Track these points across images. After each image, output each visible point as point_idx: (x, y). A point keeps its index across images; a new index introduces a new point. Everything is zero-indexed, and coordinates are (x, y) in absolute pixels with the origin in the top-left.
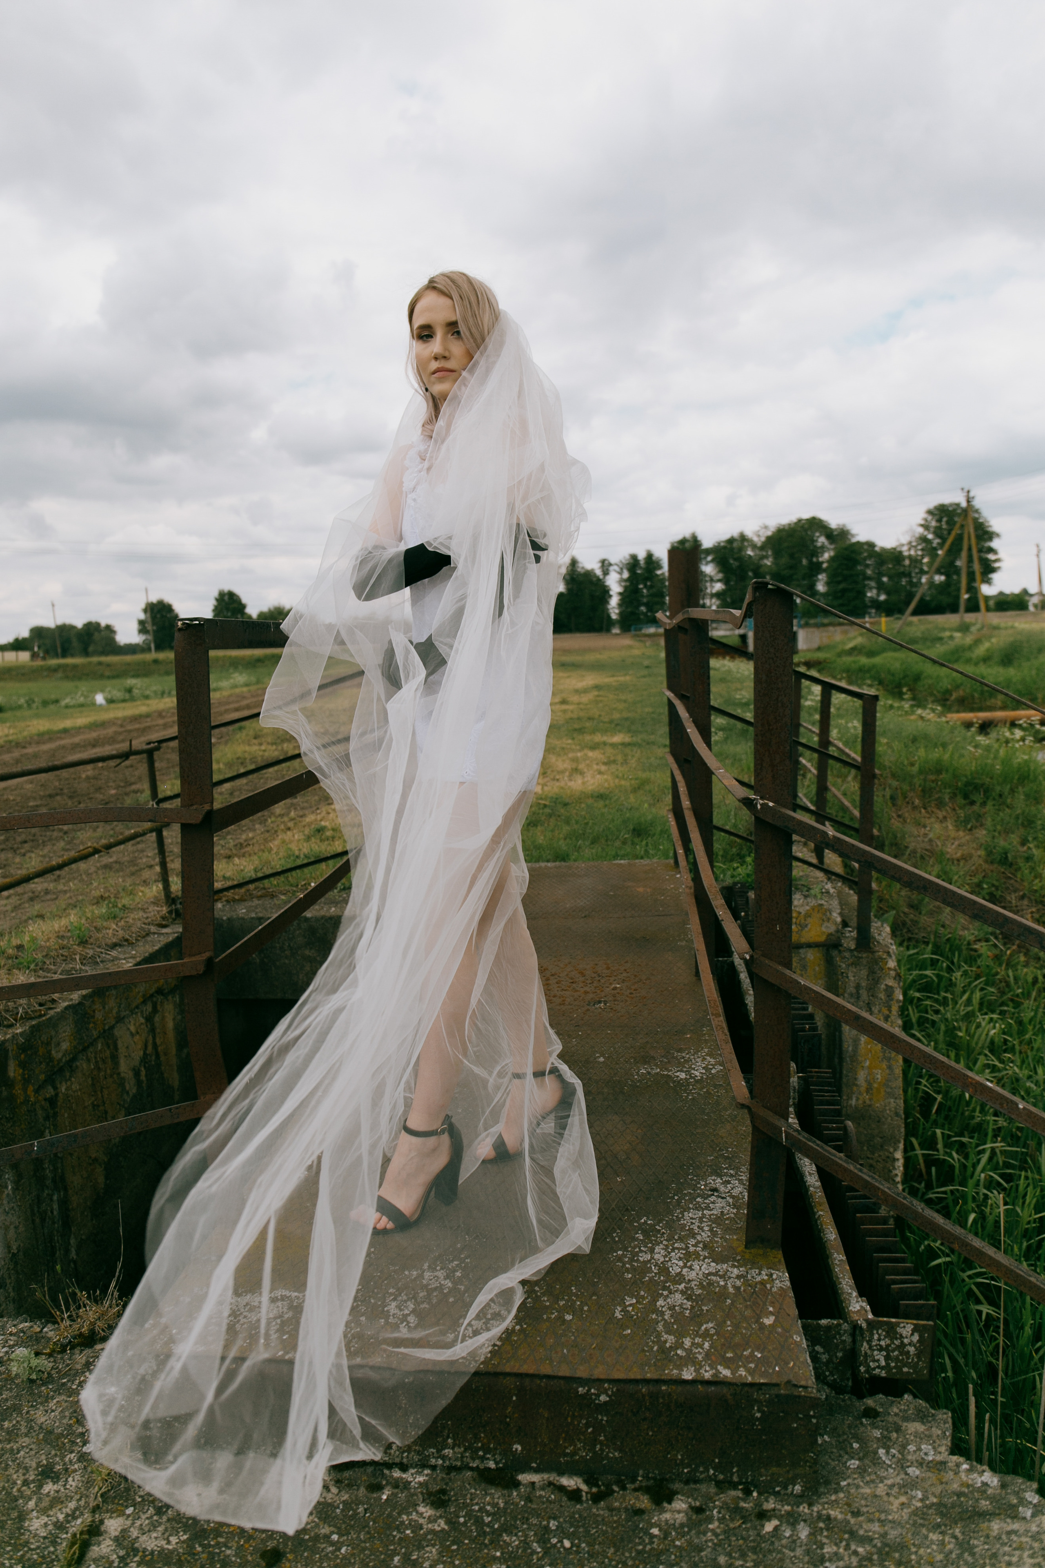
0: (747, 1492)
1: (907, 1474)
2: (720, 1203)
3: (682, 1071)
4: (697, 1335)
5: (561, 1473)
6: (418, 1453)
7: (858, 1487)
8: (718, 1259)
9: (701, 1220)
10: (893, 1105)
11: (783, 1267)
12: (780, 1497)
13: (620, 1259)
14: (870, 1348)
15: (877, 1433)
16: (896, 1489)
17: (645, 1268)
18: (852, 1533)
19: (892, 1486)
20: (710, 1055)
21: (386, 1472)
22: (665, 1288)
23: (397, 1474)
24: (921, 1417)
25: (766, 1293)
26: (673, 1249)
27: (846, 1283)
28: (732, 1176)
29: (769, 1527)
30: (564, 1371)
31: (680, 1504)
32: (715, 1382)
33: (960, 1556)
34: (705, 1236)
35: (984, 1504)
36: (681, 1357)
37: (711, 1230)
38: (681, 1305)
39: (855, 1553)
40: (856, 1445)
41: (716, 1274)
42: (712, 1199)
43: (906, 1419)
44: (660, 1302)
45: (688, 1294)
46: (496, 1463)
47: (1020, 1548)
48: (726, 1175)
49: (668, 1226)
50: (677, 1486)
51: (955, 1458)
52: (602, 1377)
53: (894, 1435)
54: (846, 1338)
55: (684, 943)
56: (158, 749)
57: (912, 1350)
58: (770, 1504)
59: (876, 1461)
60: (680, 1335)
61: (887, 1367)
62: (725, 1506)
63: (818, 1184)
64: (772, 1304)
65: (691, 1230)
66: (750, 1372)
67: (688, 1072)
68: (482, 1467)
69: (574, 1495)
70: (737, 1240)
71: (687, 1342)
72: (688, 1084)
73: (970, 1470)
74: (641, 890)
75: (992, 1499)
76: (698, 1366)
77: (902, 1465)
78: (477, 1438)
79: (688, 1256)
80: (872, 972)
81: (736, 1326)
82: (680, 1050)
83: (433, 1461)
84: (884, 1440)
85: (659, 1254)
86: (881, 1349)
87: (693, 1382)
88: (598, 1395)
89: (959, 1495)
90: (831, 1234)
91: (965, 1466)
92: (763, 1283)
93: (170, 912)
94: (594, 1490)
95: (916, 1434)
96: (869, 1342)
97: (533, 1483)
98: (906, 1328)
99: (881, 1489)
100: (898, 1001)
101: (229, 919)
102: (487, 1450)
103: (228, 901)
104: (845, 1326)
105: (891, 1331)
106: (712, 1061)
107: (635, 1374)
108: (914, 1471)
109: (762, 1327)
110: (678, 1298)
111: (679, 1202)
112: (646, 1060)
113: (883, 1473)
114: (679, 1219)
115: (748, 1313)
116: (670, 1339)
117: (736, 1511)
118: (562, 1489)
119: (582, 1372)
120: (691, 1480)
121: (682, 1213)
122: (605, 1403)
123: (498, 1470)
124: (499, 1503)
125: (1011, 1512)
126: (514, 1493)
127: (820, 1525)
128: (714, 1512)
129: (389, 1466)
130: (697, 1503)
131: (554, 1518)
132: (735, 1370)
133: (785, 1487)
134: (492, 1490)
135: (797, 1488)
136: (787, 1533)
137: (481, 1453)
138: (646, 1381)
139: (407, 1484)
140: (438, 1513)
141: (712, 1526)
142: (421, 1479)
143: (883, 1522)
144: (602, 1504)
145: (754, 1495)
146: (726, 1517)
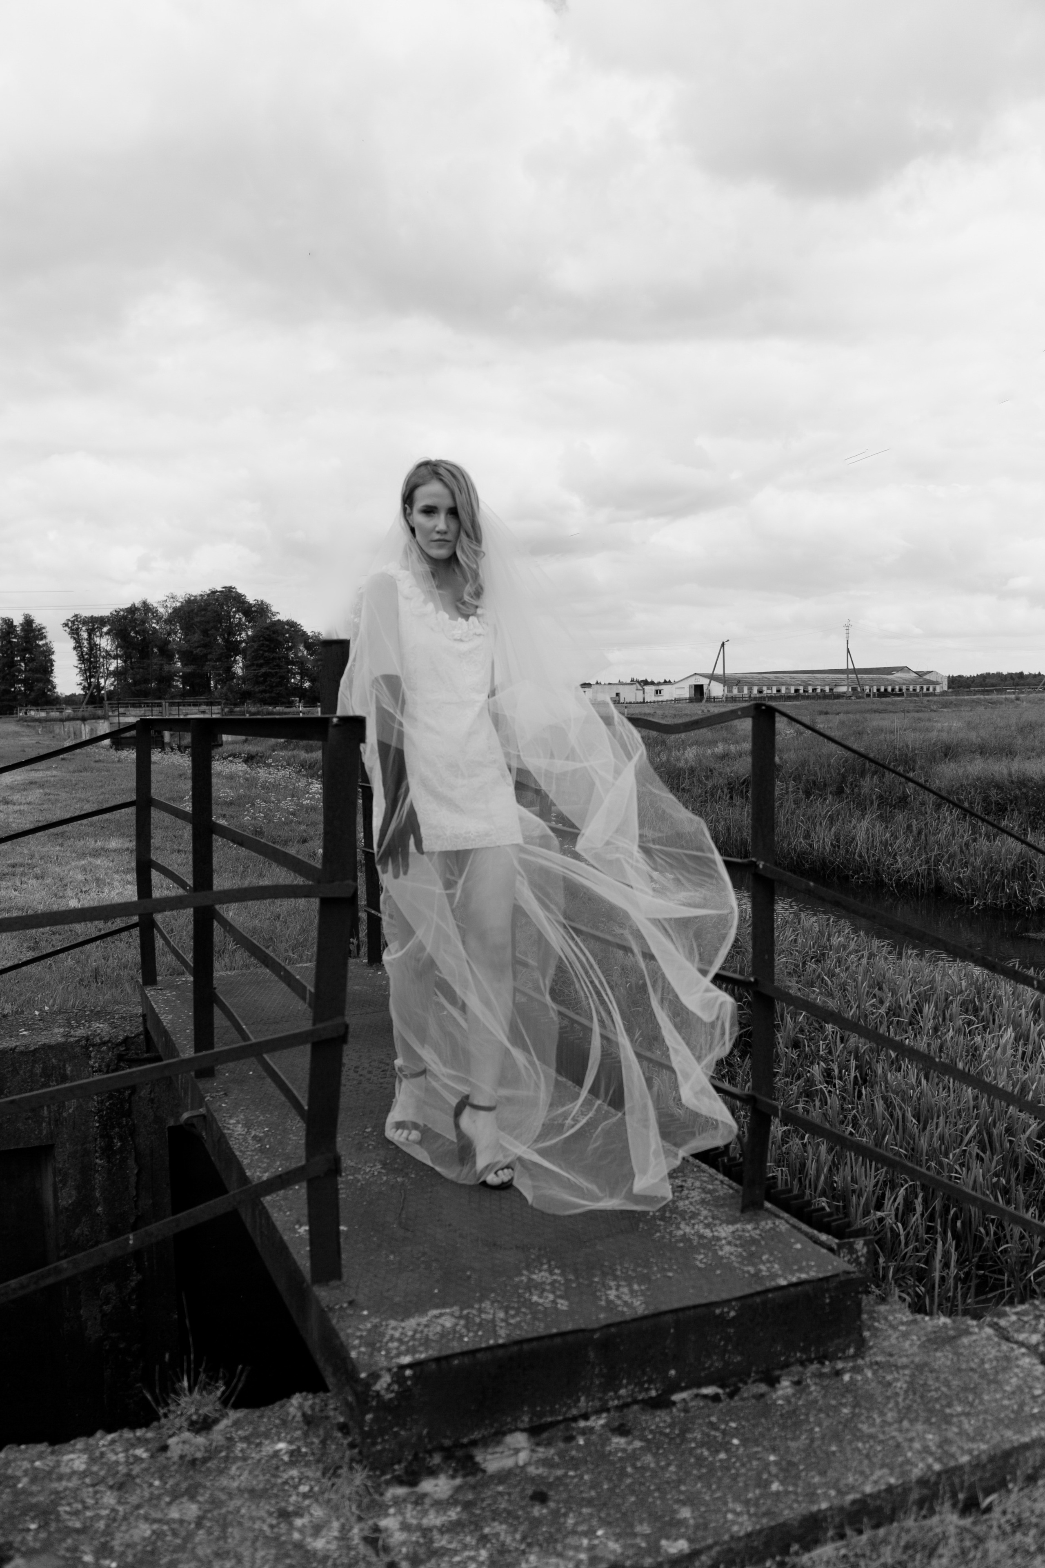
0: (823, 1364)
1: (900, 1330)
2: (694, 1193)
4: (765, 1262)
5: (700, 1386)
6: (600, 1399)
7: (880, 1343)
8: (729, 1223)
9: (691, 1205)
12: (845, 1359)
13: (662, 1238)
15: (865, 1317)
16: (901, 1339)
17: (686, 1238)
18: (896, 1366)
19: (897, 1338)
21: (574, 1425)
22: (714, 1245)
23: (582, 1424)
24: (881, 1303)
25: (778, 1234)
26: (693, 1225)
28: (683, 1177)
29: (847, 1377)
30: (702, 1301)
31: (785, 1383)
32: (803, 1282)
33: (958, 1359)
34: (705, 1213)
35: (951, 1333)
36: (768, 1276)
37: (706, 1209)
38: (736, 1251)
39: (904, 1375)
40: (859, 1325)
41: (738, 1231)
42: (685, 1192)
43: (874, 1307)
44: (721, 1253)
45: (733, 1244)
46: (657, 1390)
47: (984, 1346)
49: (674, 1213)
50: (778, 1372)
51: (918, 1316)
52: (730, 1297)
53: (875, 1315)
57: (863, 1260)
58: (840, 1365)
59: (877, 1329)
60: (754, 1265)
62: (814, 1375)
64: (790, 1238)
65: (692, 1212)
66: (817, 1272)
68: (646, 1397)
69: (716, 1398)
70: (729, 1211)
71: (763, 1268)
73: (931, 1319)
76: (785, 1277)
77: (894, 1328)
78: (644, 1373)
79: (708, 1226)
81: (782, 1253)
83: (611, 1404)
85: (687, 1229)
87: (790, 1285)
88: (728, 1313)
89: (935, 1332)
91: (927, 1318)
92: (772, 1229)
94: (728, 1390)
95: (887, 1311)
97: (684, 1400)
98: (859, 1244)
99: (893, 1341)
102: (650, 1381)
105: (851, 1249)
107: (747, 1291)
108: (903, 1328)
109: (798, 1250)
110: (729, 1248)
113: (887, 1333)
114: (676, 1208)
115: (781, 1245)
116: (751, 1269)
117: (821, 1375)
118: (705, 1397)
119: (713, 1298)
120: (787, 1365)
122: (734, 1317)
123: (658, 1396)
124: (668, 1419)
125: (967, 1332)
126: (674, 1410)
127: (875, 1367)
128: (809, 1381)
129: (575, 1419)
130: (796, 1379)
131: (712, 1415)
132: (807, 1273)
133: (844, 1353)
134: (658, 1413)
135: (852, 1351)
136: (859, 1378)
137: (646, 1386)
138: (758, 1293)
139: (591, 1430)
140: (630, 1438)
141: (813, 1388)
142: (602, 1422)
143: (907, 1356)
144: (736, 1398)
145: (827, 1363)
146: (817, 1381)
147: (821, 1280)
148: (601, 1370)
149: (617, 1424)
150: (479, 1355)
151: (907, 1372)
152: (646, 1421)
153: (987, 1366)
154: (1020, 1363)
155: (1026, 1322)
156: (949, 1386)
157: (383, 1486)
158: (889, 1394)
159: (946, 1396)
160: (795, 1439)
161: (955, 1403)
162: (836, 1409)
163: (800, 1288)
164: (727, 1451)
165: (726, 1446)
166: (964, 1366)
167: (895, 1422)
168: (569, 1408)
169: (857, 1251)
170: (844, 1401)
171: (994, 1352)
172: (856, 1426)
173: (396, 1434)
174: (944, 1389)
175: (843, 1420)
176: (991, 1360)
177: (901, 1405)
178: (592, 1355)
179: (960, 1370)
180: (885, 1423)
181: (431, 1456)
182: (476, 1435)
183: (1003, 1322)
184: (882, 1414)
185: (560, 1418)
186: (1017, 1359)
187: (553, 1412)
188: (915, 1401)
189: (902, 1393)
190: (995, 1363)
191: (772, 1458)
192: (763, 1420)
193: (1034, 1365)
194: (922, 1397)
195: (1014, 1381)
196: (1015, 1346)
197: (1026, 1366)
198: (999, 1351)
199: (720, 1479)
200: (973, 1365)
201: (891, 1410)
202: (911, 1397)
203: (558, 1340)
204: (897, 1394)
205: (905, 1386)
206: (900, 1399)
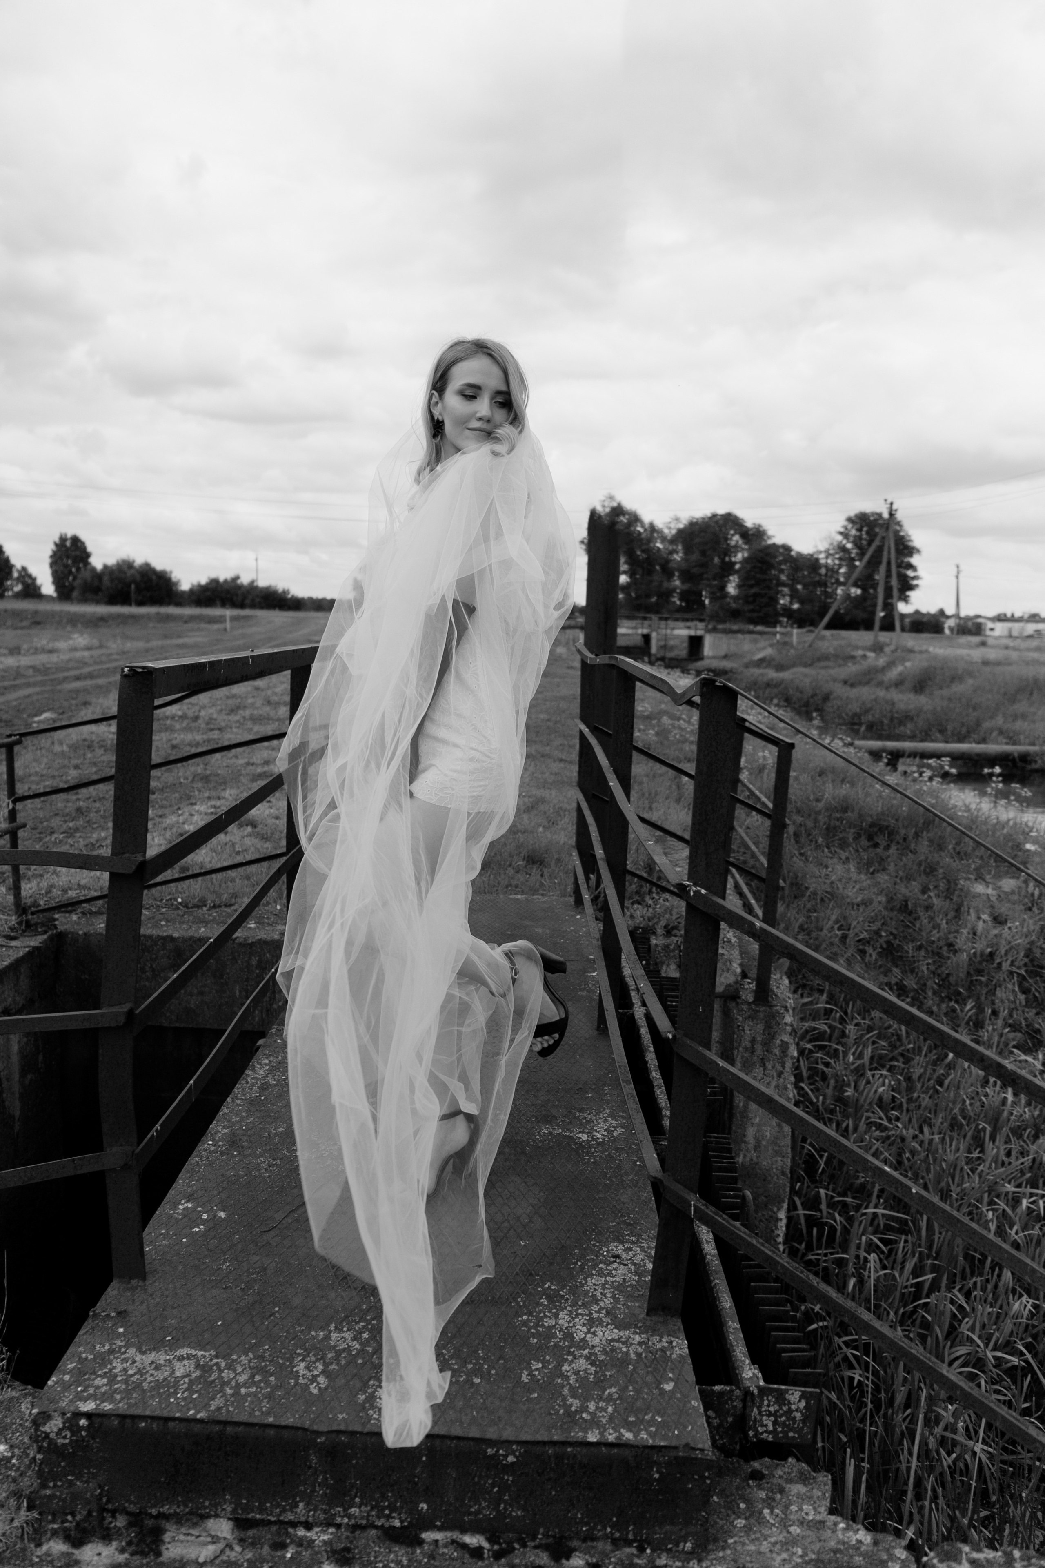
0: (642, 1550)
1: (788, 1532)
2: (622, 1270)
3: (583, 1132)
4: (601, 1399)
5: (464, 1531)
6: (325, 1512)
7: (744, 1544)
8: (621, 1325)
9: (604, 1285)
10: (780, 1163)
11: (682, 1335)
13: (525, 1323)
14: (760, 1413)
15: (763, 1494)
16: (778, 1546)
17: (549, 1333)
19: (774, 1544)
20: (612, 1116)
21: (291, 1530)
22: (569, 1353)
23: (301, 1532)
24: (804, 1479)
25: (666, 1359)
26: (577, 1315)
27: (740, 1351)
28: (633, 1243)
30: (474, 1433)
31: (578, 1561)
32: (619, 1445)
34: (607, 1302)
35: (858, 1560)
36: (585, 1421)
37: (614, 1297)
38: (585, 1370)
40: (742, 1506)
41: (618, 1340)
42: (615, 1265)
43: (790, 1481)
44: (565, 1367)
45: (591, 1360)
46: (402, 1522)
48: (628, 1241)
49: (572, 1291)
50: (575, 1543)
51: (833, 1518)
52: (512, 1438)
53: (778, 1496)
54: (738, 1404)
55: (585, 993)
56: (19, 742)
57: (798, 1415)
58: (662, 1561)
59: (761, 1520)
60: (585, 1399)
61: (774, 1432)
62: (620, 1563)
63: (715, 1252)
64: (672, 1370)
65: (594, 1296)
66: (652, 1435)
67: (590, 1134)
68: (387, 1525)
69: (477, 1553)
70: (639, 1308)
71: (592, 1406)
72: (590, 1146)
73: (847, 1529)
74: (539, 930)
75: (864, 1555)
76: (603, 1430)
77: (784, 1524)
78: (384, 1497)
79: (591, 1322)
80: (768, 1026)
81: (638, 1392)
82: (582, 1110)
83: (338, 1520)
84: (770, 1502)
85: (564, 1319)
86: (770, 1414)
87: (597, 1444)
88: (506, 1456)
89: (836, 1551)
90: (727, 1303)
91: (842, 1525)
92: (663, 1350)
93: (20, 923)
94: (496, 1547)
95: (798, 1495)
96: (759, 1408)
97: (437, 1541)
98: (794, 1395)
99: (765, 1547)
100: (793, 1057)
101: (85, 934)
102: (393, 1508)
103: (83, 913)
104: (738, 1392)
105: (781, 1398)
106: (614, 1123)
107: (542, 1436)
108: (795, 1530)
109: (663, 1392)
110: (582, 1363)
111: (582, 1268)
112: (548, 1119)
113: (766, 1532)
114: (582, 1285)
115: (649, 1378)
116: (575, 1404)
117: (631, 1565)
118: (464, 1546)
119: (491, 1433)
120: (589, 1538)
121: (585, 1279)
122: (513, 1463)
123: (402, 1528)
124: (404, 1561)
126: (418, 1551)
129: (294, 1525)
130: (595, 1559)
133: (677, 1545)
134: (396, 1548)
135: (688, 1546)
137: (387, 1512)
138: (553, 1443)
139: (311, 1542)
142: (325, 1537)
144: (503, 1561)
145: (648, 1551)
147: (652, 1447)
148: (326, 1479)
149: (341, 1546)
150: (171, 1424)
152: (376, 1554)
157: (49, 1535)
163: (615, 1451)
168: (284, 1511)
169: (789, 1403)
173: (71, 1484)
178: (314, 1460)
181: (114, 1517)
182: (165, 1509)
185: (273, 1519)
187: (261, 1510)
203: (272, 1432)
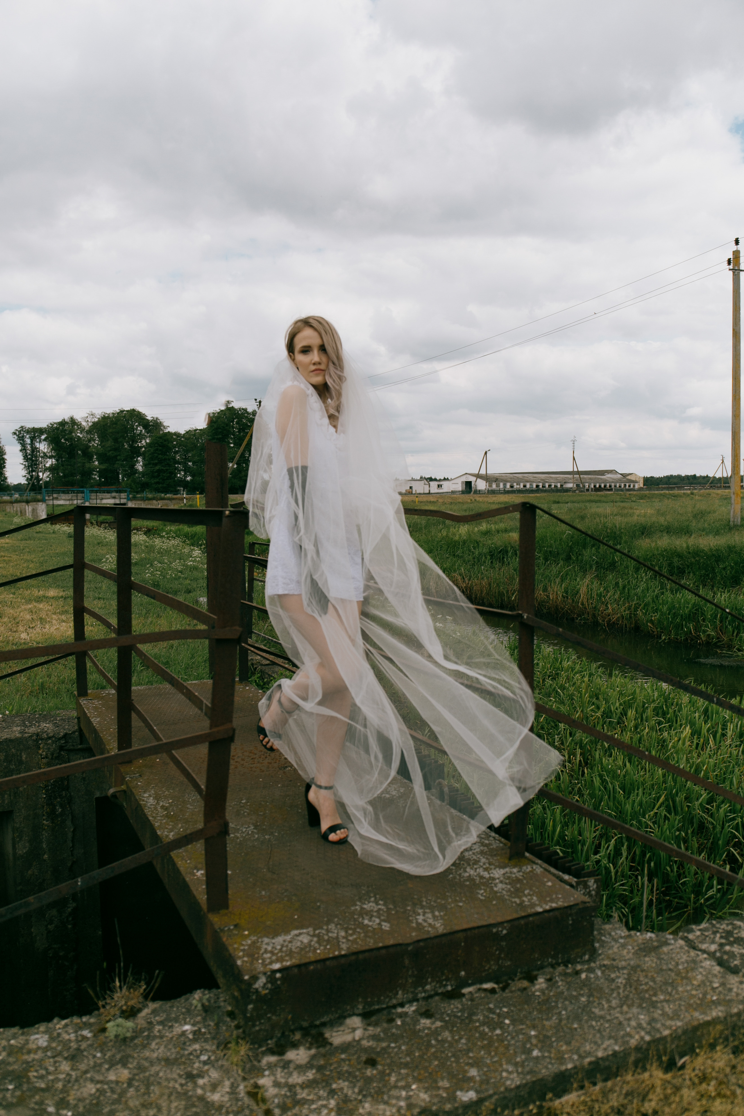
0: (567, 966)
4: (527, 896)
5: (481, 983)
6: (412, 992)
7: (606, 952)
8: (501, 867)
9: (474, 855)
12: (583, 963)
15: (595, 933)
16: (620, 948)
18: (617, 967)
19: (618, 948)
21: (394, 1011)
22: (490, 884)
23: (400, 1010)
24: (606, 923)
25: (535, 875)
29: (583, 976)
30: (484, 923)
31: (541, 980)
32: (554, 909)
33: (661, 962)
35: (655, 944)
36: (529, 905)
38: (506, 887)
39: (623, 974)
41: (507, 873)
44: (495, 889)
45: (504, 883)
46: (452, 986)
47: (678, 953)
50: (536, 972)
51: (632, 932)
52: (503, 920)
53: (602, 932)
57: (593, 893)
58: (579, 967)
59: (604, 942)
60: (519, 898)
62: (560, 974)
64: (544, 878)
66: (564, 902)
68: (444, 991)
69: (493, 991)
71: (525, 899)
73: (641, 935)
75: (657, 941)
76: (541, 906)
77: (616, 941)
78: (443, 974)
81: (539, 889)
83: (420, 996)
87: (545, 911)
88: (502, 931)
89: (644, 944)
91: (638, 934)
92: (531, 872)
94: (501, 985)
95: (610, 929)
97: (470, 992)
98: (590, 882)
99: (615, 950)
102: (447, 980)
105: (586, 885)
107: (513, 917)
108: (622, 941)
109: (549, 887)
110: (501, 885)
113: (610, 945)
115: (538, 883)
116: (517, 900)
117: (565, 974)
118: (485, 990)
119: (492, 921)
120: (542, 967)
122: (506, 934)
123: (453, 990)
124: (460, 1006)
125: (666, 943)
126: (464, 1000)
127: (603, 968)
128: (557, 978)
129: (395, 1007)
130: (548, 977)
131: (490, 1003)
132: (557, 903)
133: (581, 958)
134: (453, 1002)
135: (587, 957)
136: (592, 976)
137: (444, 983)
138: (523, 917)
139: (406, 1014)
140: (433, 1020)
141: (560, 983)
142: (413, 1008)
143: (625, 960)
144: (507, 991)
145: (570, 966)
146: (563, 978)
147: (566, 907)
148: (413, 972)
149: (424, 1010)
150: (328, 963)
151: (625, 972)
152: (444, 1008)
153: (680, 967)
154: (703, 964)
155: (707, 936)
156: (654, 981)
157: (260, 1055)
158: (613, 987)
159: (653, 988)
160: (548, 1019)
161: (659, 993)
162: (577, 998)
163: (551, 914)
164: (501, 1028)
165: (500, 1025)
166: (664, 967)
167: (618, 1007)
168: (391, 999)
169: (589, 887)
170: (582, 992)
171: (685, 958)
172: (590, 1010)
173: (269, 1019)
174: (651, 983)
175: (581, 1006)
176: (683, 963)
177: (622, 994)
178: (407, 962)
179: (662, 970)
180: (611, 1008)
181: (294, 1034)
182: (325, 1019)
183: (691, 936)
184: (609, 1001)
185: (384, 1006)
186: (701, 962)
187: (379, 1002)
188: (631, 992)
189: (622, 986)
190: (686, 965)
191: (533, 1033)
192: (526, 1006)
193: (713, 966)
194: (636, 989)
195: (699, 977)
196: (699, 953)
197: (707, 967)
198: (688, 956)
199: (497, 1048)
200: (671, 967)
201: (615, 998)
202: (628, 989)
203: (383, 951)
204: (619, 987)
205: (624, 981)
206: (621, 991)
